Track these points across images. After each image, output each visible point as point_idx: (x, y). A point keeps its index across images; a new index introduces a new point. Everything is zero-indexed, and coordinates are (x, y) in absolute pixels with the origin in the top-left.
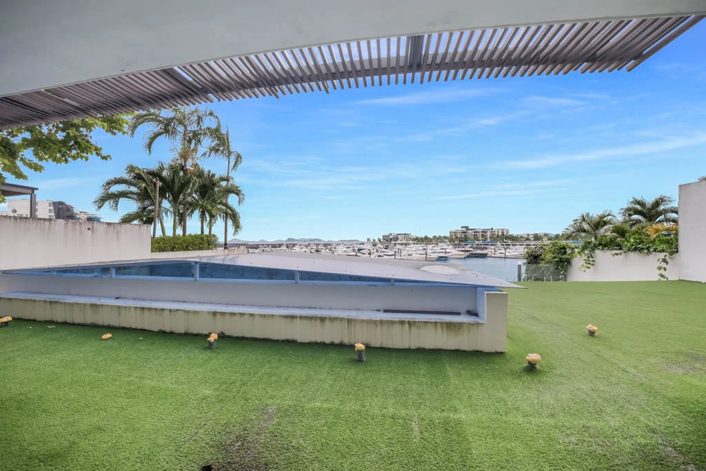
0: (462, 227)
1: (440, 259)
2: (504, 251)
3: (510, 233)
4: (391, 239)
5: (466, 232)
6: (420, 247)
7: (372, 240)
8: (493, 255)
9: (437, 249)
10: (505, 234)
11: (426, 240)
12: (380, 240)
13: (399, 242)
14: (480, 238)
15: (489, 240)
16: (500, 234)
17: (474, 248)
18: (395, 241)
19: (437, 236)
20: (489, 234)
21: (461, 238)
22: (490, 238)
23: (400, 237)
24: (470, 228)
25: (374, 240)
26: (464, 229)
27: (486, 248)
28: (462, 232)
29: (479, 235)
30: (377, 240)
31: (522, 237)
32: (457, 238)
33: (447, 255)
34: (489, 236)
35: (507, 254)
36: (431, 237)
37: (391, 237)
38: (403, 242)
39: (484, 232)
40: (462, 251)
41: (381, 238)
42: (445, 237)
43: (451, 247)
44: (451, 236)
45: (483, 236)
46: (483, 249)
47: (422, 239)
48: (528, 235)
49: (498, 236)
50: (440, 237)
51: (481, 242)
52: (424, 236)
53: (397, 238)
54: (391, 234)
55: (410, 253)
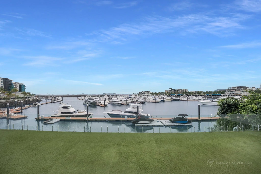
0: (170, 89)
1: (162, 101)
2: (187, 98)
3: (188, 91)
4: (142, 94)
5: (171, 91)
6: (153, 96)
7: (135, 94)
8: (182, 100)
9: (160, 97)
10: (186, 91)
11: (156, 94)
12: (138, 94)
13: (145, 94)
14: (177, 93)
15: (180, 94)
16: (184, 91)
17: (175, 97)
18: (144, 94)
19: (160, 92)
20: (180, 91)
21: (170, 93)
22: (181, 93)
23: (146, 93)
24: (173, 89)
25: (136, 94)
26: (171, 89)
27: (179, 97)
28: (170, 91)
29: (176, 92)
30: (137, 94)
31: (193, 92)
32: (168, 93)
33: (164, 100)
34: (180, 92)
35: (188, 99)
36: (158, 93)
37: (142, 93)
38: (147, 94)
39: (178, 90)
40: (170, 98)
41: (139, 93)
42: (163, 93)
43: (166, 96)
44: (165, 92)
45: (178, 92)
46: (178, 97)
47: (154, 93)
48: (195, 92)
49: (184, 92)
50: (161, 93)
51: (177, 95)
52: (155, 92)
53: (145, 93)
54: (142, 92)
55: (149, 99)
